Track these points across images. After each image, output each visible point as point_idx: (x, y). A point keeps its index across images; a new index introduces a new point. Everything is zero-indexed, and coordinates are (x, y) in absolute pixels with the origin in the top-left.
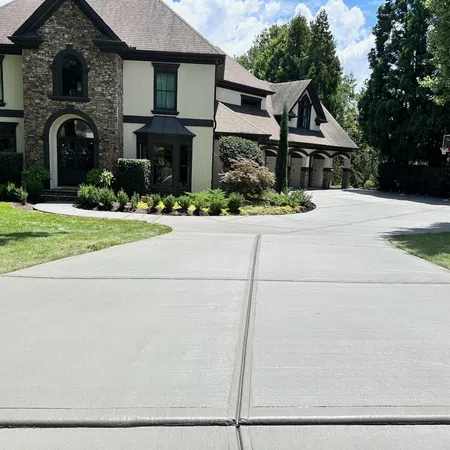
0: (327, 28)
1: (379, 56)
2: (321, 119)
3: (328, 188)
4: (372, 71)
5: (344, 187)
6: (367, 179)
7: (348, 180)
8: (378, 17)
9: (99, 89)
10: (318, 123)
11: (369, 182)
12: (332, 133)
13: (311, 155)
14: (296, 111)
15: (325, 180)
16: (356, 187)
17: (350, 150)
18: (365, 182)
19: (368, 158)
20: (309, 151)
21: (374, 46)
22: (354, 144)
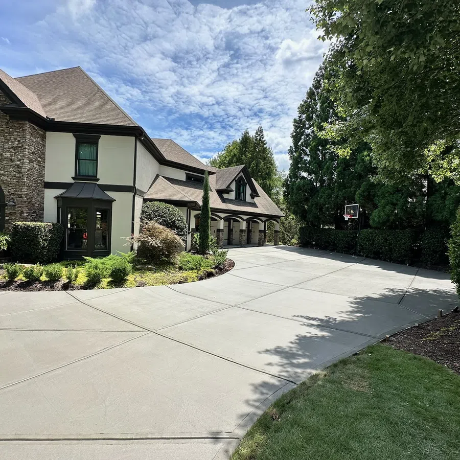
0: (262, 138)
1: (295, 151)
2: (255, 194)
3: (263, 245)
4: (291, 162)
5: (276, 244)
6: (293, 238)
7: (278, 239)
8: (294, 125)
9: (8, 154)
10: (253, 197)
11: (294, 241)
12: (264, 204)
13: (246, 220)
14: (233, 187)
15: (260, 239)
16: (285, 244)
17: (279, 217)
18: (291, 240)
19: (293, 223)
20: (245, 217)
21: (292, 145)
22: (281, 214)
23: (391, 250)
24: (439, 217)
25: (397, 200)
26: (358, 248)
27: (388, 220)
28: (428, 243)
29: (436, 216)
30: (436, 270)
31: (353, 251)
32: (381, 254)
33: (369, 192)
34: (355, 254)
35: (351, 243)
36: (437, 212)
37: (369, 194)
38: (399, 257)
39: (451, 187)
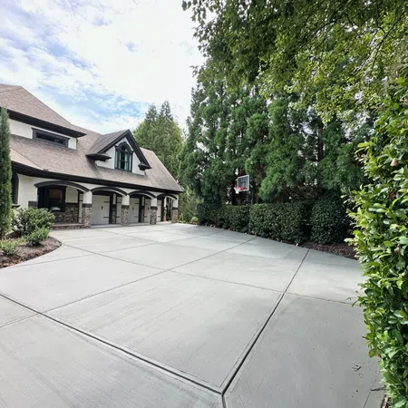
2: (144, 165)
3: (155, 224)
5: (173, 222)
10: (142, 168)
11: (194, 218)
12: (158, 178)
13: (130, 194)
14: (112, 154)
15: (151, 217)
17: (177, 193)
18: (192, 218)
20: (128, 191)
22: (180, 189)
23: (280, 227)
24: (330, 185)
25: (285, 166)
26: (250, 225)
27: (276, 191)
28: (318, 218)
29: (327, 183)
30: (327, 251)
31: (245, 229)
32: (271, 231)
33: (259, 160)
34: (246, 231)
35: (243, 219)
36: (328, 178)
37: (259, 163)
38: (288, 236)
39: (343, 144)
